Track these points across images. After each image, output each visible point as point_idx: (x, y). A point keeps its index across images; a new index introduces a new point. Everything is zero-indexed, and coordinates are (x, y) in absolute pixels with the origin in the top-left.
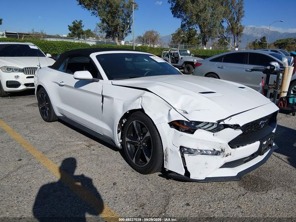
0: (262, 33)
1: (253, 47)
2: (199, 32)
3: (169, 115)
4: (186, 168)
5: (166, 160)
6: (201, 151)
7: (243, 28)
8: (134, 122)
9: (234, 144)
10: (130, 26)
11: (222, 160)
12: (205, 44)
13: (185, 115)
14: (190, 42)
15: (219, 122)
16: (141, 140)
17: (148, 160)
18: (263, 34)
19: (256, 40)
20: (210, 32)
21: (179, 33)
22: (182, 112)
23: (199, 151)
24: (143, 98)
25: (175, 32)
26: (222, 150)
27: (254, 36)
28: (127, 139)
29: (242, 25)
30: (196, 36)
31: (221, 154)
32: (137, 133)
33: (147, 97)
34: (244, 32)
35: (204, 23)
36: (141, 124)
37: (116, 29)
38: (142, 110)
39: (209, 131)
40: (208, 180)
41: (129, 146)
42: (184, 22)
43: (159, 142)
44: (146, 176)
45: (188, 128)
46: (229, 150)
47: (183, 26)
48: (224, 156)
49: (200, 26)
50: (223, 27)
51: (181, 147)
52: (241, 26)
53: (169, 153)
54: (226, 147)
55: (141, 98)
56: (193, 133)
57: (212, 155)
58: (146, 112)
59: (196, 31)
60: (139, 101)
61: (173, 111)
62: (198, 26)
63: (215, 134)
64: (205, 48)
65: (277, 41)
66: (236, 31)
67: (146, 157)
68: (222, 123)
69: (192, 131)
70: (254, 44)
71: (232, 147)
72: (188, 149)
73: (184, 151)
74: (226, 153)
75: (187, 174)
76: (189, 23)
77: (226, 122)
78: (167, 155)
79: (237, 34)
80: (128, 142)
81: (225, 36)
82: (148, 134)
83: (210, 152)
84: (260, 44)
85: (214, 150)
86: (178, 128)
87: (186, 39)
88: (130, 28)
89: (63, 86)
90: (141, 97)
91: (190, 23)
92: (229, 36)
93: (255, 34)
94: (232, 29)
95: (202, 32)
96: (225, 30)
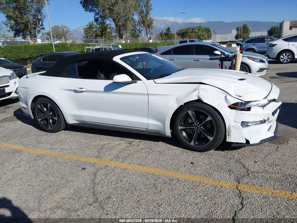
1: (161, 38)
2: (113, 25)
3: (227, 100)
5: (228, 135)
7: (153, 21)
10: (42, 23)
12: (122, 37)
13: (240, 98)
14: (104, 36)
16: (198, 125)
17: (211, 139)
18: (165, 25)
19: (162, 31)
21: (90, 27)
24: (200, 90)
25: (86, 27)
26: (268, 119)
27: (158, 27)
29: (151, 17)
31: (266, 121)
32: (193, 120)
33: (204, 89)
34: (154, 24)
35: (117, 16)
36: (196, 112)
37: (26, 27)
38: (199, 100)
40: (263, 142)
42: (98, 16)
46: (272, 118)
47: (96, 20)
48: (269, 123)
49: (114, 20)
51: (243, 123)
52: (150, 19)
53: (232, 129)
54: (270, 116)
58: (205, 101)
60: (196, 93)
61: (228, 97)
62: (112, 20)
63: (264, 108)
65: (179, 31)
66: (147, 24)
67: (208, 137)
68: (267, 99)
70: (161, 34)
77: (269, 98)
78: (229, 131)
79: (149, 26)
80: (182, 130)
81: (138, 28)
82: (209, 119)
84: (166, 34)
87: (99, 33)
88: (42, 25)
89: (83, 92)
90: (198, 89)
91: (104, 17)
92: (141, 29)
93: (158, 25)
94: (143, 22)
95: (116, 25)
96: (137, 22)
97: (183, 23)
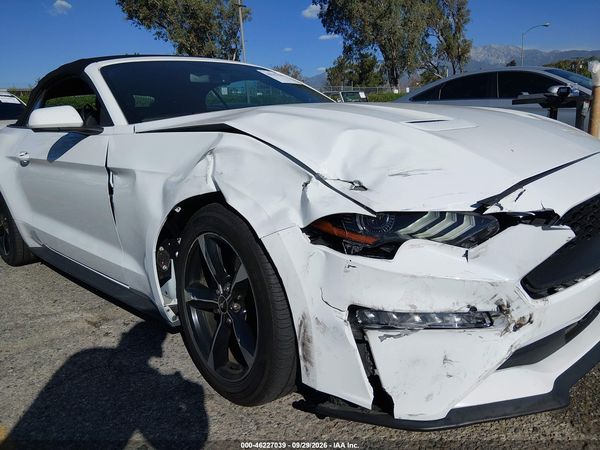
0: (506, 56)
2: (380, 57)
3: (304, 200)
4: (375, 380)
5: (305, 359)
6: (425, 316)
7: (469, 46)
8: (201, 240)
9: (542, 281)
10: (237, 57)
11: (501, 343)
12: (396, 83)
13: (358, 195)
14: (364, 82)
15: (481, 206)
16: (226, 294)
17: (250, 360)
20: (403, 57)
21: (340, 66)
22: (345, 188)
23: (417, 319)
24: (217, 155)
25: (332, 66)
26: (500, 307)
27: (492, 63)
28: (189, 297)
29: (467, 38)
30: (376, 70)
31: (497, 321)
32: (213, 272)
33: (228, 150)
34: (472, 53)
35: (389, 40)
36: (222, 244)
38: (218, 197)
39: (450, 242)
40: (458, 418)
41: (195, 317)
42: (350, 42)
43: (279, 297)
44: (250, 409)
45: (371, 241)
46: (523, 304)
47: (348, 50)
48: (507, 330)
49: (382, 48)
50: (429, 48)
51: (354, 311)
52: (465, 41)
53: (314, 332)
54: (513, 296)
55: (209, 158)
56: (390, 256)
57: (463, 326)
58: (232, 201)
59: (374, 58)
60: (206, 167)
61: (315, 187)
62: (377, 48)
63: (471, 251)
64: (396, 91)
66: (457, 54)
67: (242, 349)
68: (492, 209)
69: (387, 249)
71: (534, 295)
72: (379, 313)
73: (364, 323)
74: (515, 315)
75: (383, 400)
76: (360, 43)
77: (509, 205)
78: (307, 340)
79: (459, 58)
80: (192, 303)
81: (435, 64)
82: (242, 274)
83: (457, 320)
85: (474, 309)
86: (337, 244)
87: (356, 77)
89: (28, 163)
90: (211, 152)
91: (362, 42)
92: (442, 63)
93: (493, 58)
94: (448, 49)
95: (386, 59)
96: (434, 52)
97: (552, 53)
